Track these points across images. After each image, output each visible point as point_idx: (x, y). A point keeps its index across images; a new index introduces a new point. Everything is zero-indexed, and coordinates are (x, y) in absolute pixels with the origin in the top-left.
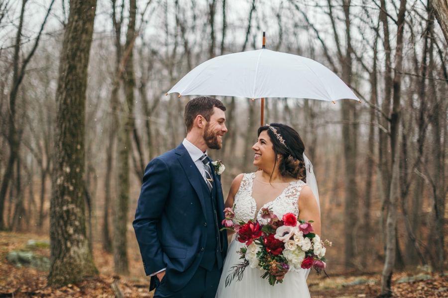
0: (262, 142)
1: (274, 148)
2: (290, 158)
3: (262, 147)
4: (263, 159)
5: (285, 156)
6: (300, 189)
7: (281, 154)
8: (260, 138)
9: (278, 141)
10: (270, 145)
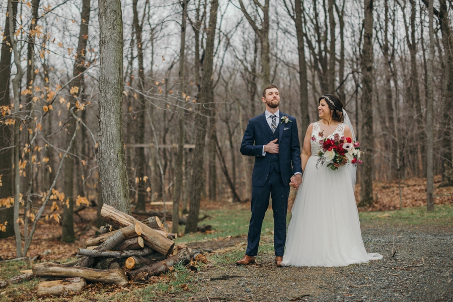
0: (323, 105)
1: (329, 107)
2: (337, 111)
3: (323, 107)
4: (324, 113)
5: (335, 111)
6: (344, 127)
7: (333, 109)
8: (320, 103)
9: (331, 103)
10: (327, 106)
